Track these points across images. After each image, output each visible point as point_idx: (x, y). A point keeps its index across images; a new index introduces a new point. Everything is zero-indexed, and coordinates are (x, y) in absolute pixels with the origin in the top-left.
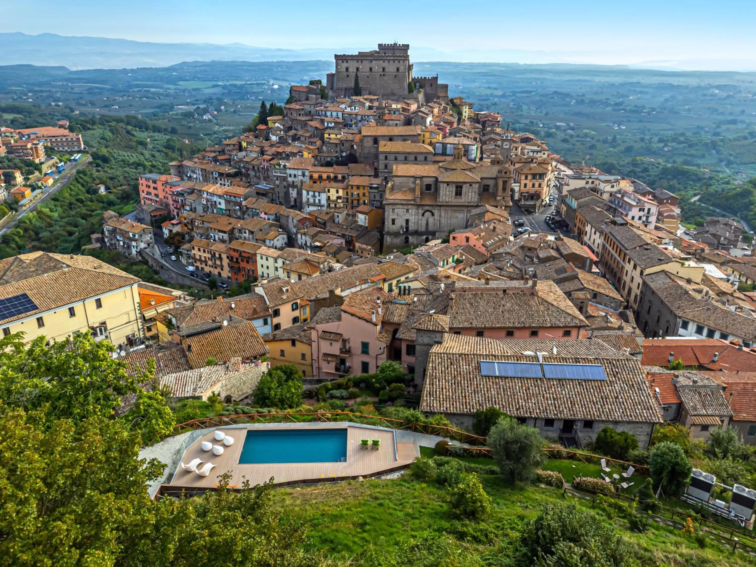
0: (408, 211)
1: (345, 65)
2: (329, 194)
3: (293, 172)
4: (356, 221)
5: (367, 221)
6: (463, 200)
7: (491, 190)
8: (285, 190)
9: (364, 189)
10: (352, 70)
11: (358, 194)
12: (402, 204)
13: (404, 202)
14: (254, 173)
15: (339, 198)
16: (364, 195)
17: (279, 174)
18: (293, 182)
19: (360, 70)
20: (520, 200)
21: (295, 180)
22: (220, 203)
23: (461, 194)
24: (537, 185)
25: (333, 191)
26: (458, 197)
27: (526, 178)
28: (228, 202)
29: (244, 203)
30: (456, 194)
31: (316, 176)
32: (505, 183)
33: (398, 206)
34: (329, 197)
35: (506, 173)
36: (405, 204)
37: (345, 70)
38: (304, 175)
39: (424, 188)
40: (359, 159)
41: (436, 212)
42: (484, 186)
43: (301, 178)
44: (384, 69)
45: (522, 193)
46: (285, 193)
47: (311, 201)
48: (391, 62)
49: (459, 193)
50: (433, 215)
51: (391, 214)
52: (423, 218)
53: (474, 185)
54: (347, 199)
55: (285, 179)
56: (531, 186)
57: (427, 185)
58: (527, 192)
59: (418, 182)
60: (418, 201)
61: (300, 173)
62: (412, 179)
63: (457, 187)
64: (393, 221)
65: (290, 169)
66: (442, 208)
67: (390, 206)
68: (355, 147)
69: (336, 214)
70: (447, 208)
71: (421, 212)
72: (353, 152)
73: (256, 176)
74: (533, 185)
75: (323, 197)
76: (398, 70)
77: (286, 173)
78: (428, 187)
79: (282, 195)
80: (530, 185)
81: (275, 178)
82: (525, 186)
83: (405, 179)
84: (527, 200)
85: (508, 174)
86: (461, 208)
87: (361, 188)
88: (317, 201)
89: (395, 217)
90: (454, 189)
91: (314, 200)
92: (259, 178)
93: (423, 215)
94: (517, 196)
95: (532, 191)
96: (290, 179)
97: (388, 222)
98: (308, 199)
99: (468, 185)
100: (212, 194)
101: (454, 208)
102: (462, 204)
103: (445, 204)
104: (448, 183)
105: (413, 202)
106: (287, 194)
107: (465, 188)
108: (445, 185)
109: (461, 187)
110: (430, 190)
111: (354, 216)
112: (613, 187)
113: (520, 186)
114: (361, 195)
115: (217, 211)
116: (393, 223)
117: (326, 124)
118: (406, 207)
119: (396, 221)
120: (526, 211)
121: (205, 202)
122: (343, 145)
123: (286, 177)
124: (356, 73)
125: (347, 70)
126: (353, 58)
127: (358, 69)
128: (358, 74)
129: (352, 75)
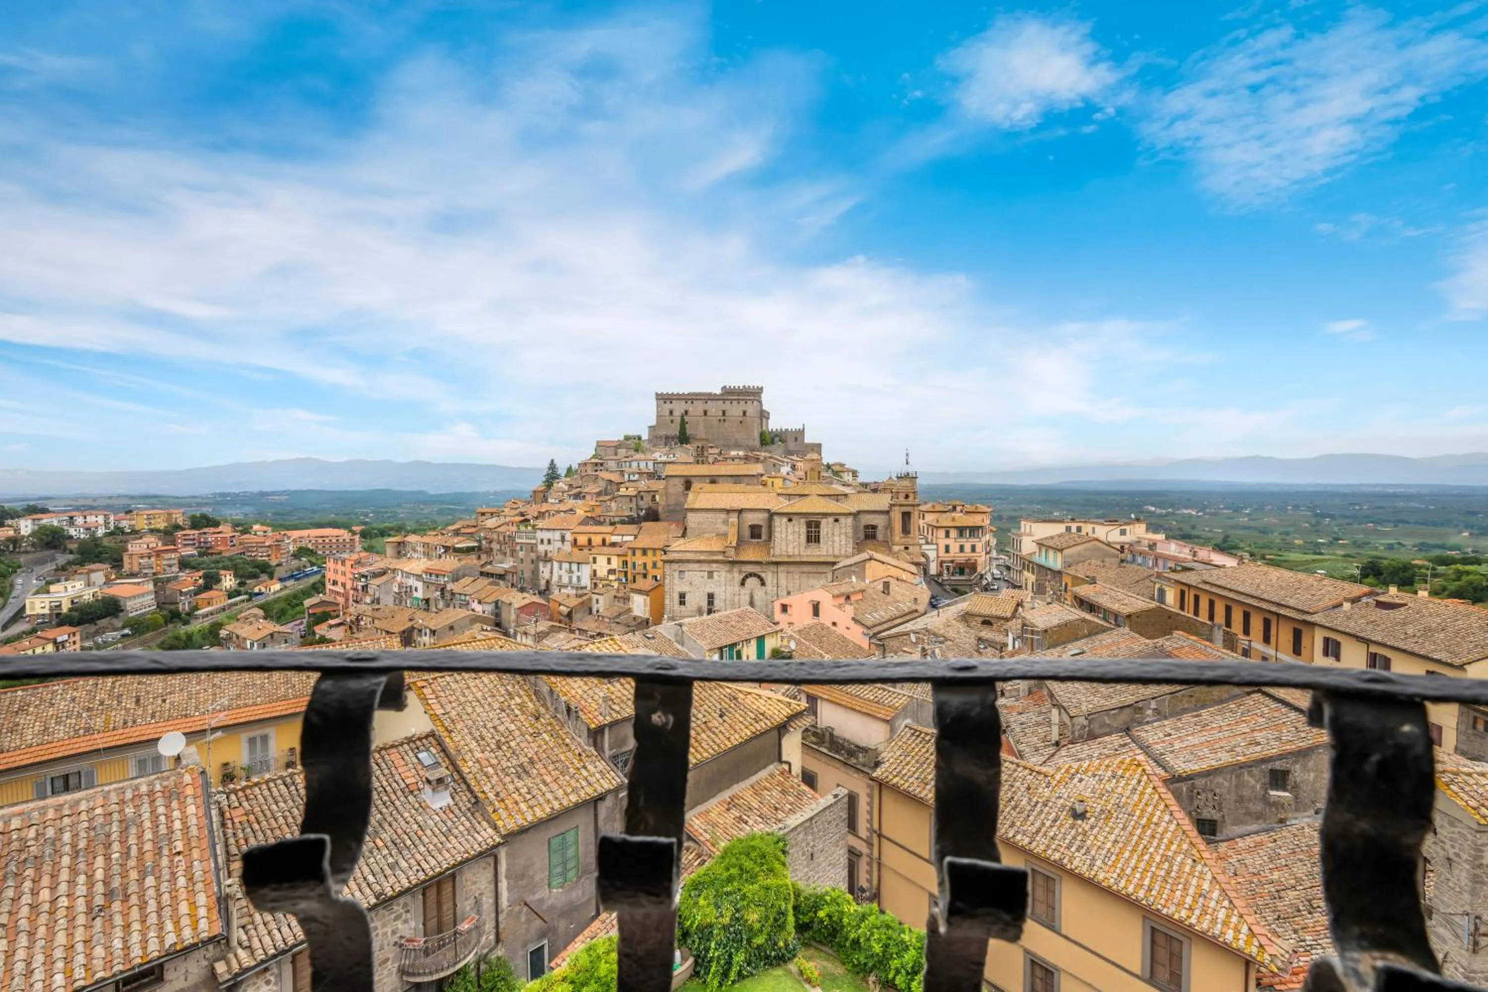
0: (710, 574)
1: (668, 406)
2: (595, 567)
3: (546, 535)
4: (630, 610)
5: (648, 608)
6: (821, 552)
7: (880, 536)
8: (532, 566)
9: (654, 555)
10: (677, 413)
11: (645, 564)
12: (699, 562)
13: (702, 558)
14: (498, 547)
15: (611, 572)
16: (654, 565)
17: (524, 541)
18: (546, 552)
19: (690, 413)
20: (940, 574)
21: (549, 548)
22: (416, 590)
23: (817, 540)
24: (968, 548)
25: (602, 560)
26: (813, 545)
27: (947, 535)
28: (427, 585)
29: (449, 587)
30: (809, 540)
31: (582, 540)
32: (906, 516)
33: (691, 566)
34: (595, 571)
35: (907, 497)
36: (706, 561)
37: (668, 413)
38: (563, 539)
39: (747, 533)
40: (662, 516)
41: (768, 577)
42: (866, 527)
43: (559, 544)
44: (724, 413)
45: (942, 562)
46: (533, 572)
47: (565, 580)
48: (735, 403)
49: (813, 537)
50: (763, 584)
51: (676, 581)
52: (743, 591)
53: (842, 520)
54: (626, 573)
55: (532, 548)
56: (957, 549)
57: (753, 527)
58: (952, 562)
59: (733, 519)
60: (732, 555)
61: (557, 535)
62: (723, 516)
63: (809, 525)
64: (682, 596)
65: (542, 529)
66: (781, 568)
67: (675, 566)
68: (657, 497)
69: (595, 597)
70: (792, 568)
71: (738, 577)
72: (654, 506)
73: (500, 550)
74: (962, 549)
75: (586, 571)
76: (744, 413)
77: (535, 538)
78: (755, 532)
79: (527, 575)
80: (954, 548)
81: (518, 548)
82: (947, 548)
83: (710, 515)
84: (953, 575)
85: (911, 496)
86: (820, 569)
87: (650, 553)
88: (575, 580)
89: (684, 588)
90: (803, 529)
91: (570, 578)
92: (505, 554)
93: (743, 584)
94: (933, 569)
95: (961, 558)
96: (541, 548)
97: (672, 600)
98: (560, 577)
99: (831, 519)
100: (408, 575)
101: (805, 569)
102: (822, 560)
103: (786, 560)
104: (790, 517)
105: (721, 557)
106: (535, 572)
107: (826, 526)
108: (785, 520)
109: (818, 525)
110: (759, 537)
111: (627, 599)
112: (1123, 532)
113: (937, 550)
114: (649, 566)
115: (412, 603)
116: (682, 603)
117: (626, 476)
118: (706, 567)
119: (687, 598)
120: (956, 591)
121: (396, 590)
122: (642, 498)
123: (536, 544)
124: (682, 416)
125: (671, 413)
126: (680, 397)
127: (686, 412)
128: (686, 418)
129: (678, 420)
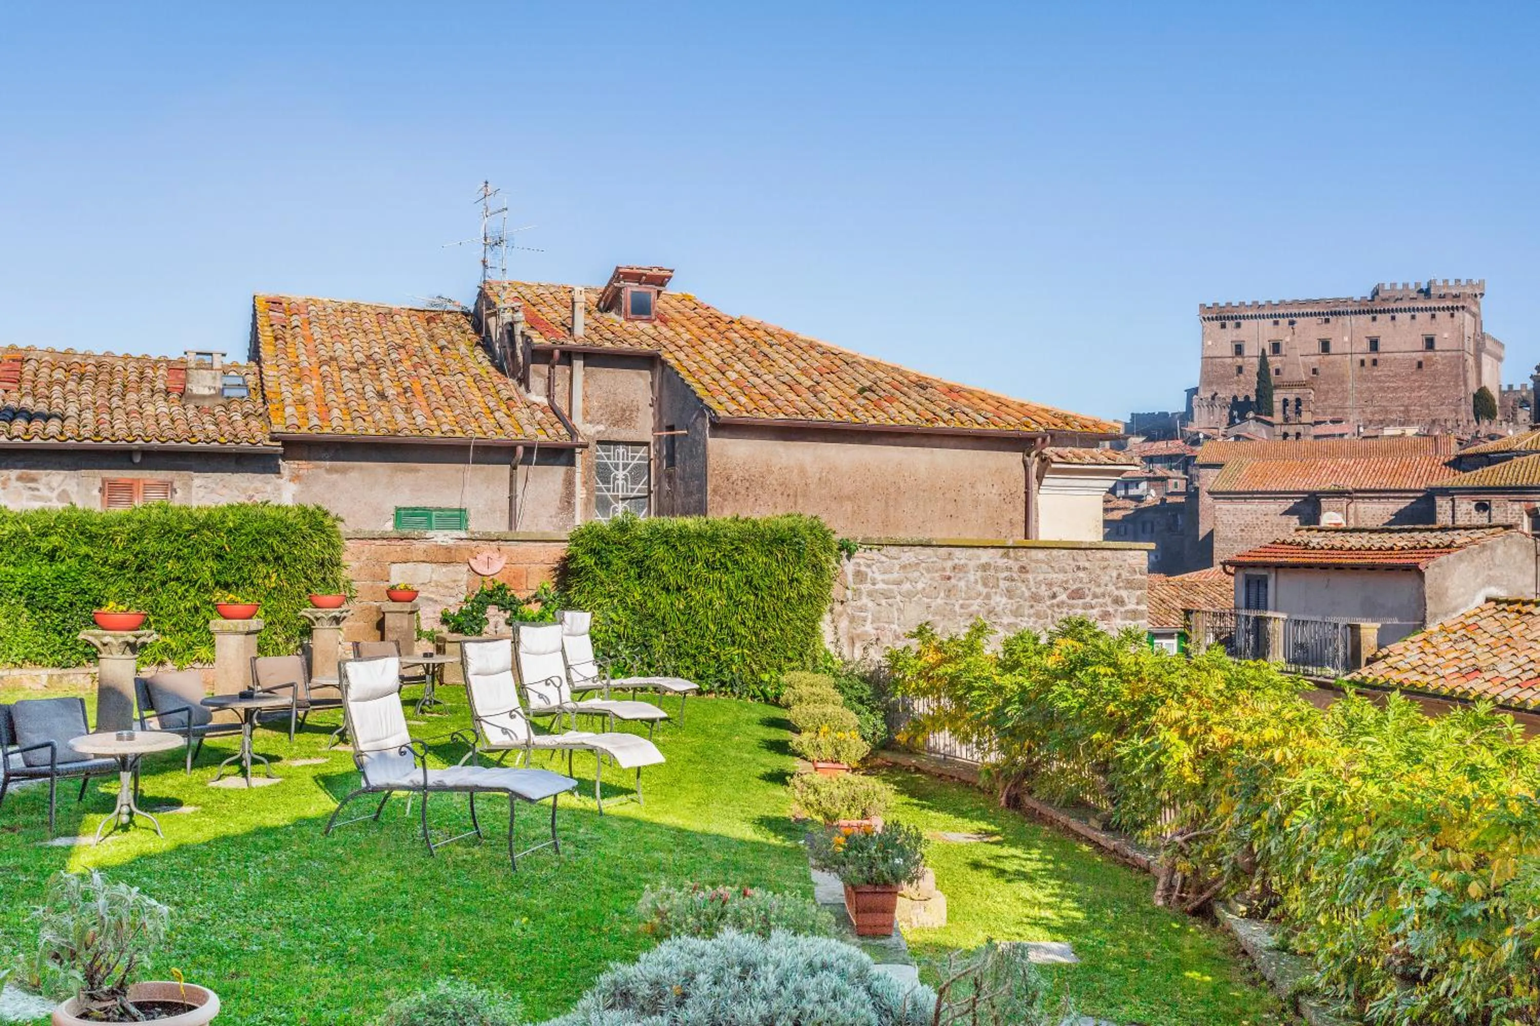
1: (1231, 334)
10: (1252, 351)
19: (1284, 349)
37: (1229, 351)
44: (1374, 345)
76: (1430, 343)
124: (1263, 358)
125: (1239, 349)
126: (1259, 312)
127: (1276, 347)
128: (1274, 362)
129: (1252, 365)
